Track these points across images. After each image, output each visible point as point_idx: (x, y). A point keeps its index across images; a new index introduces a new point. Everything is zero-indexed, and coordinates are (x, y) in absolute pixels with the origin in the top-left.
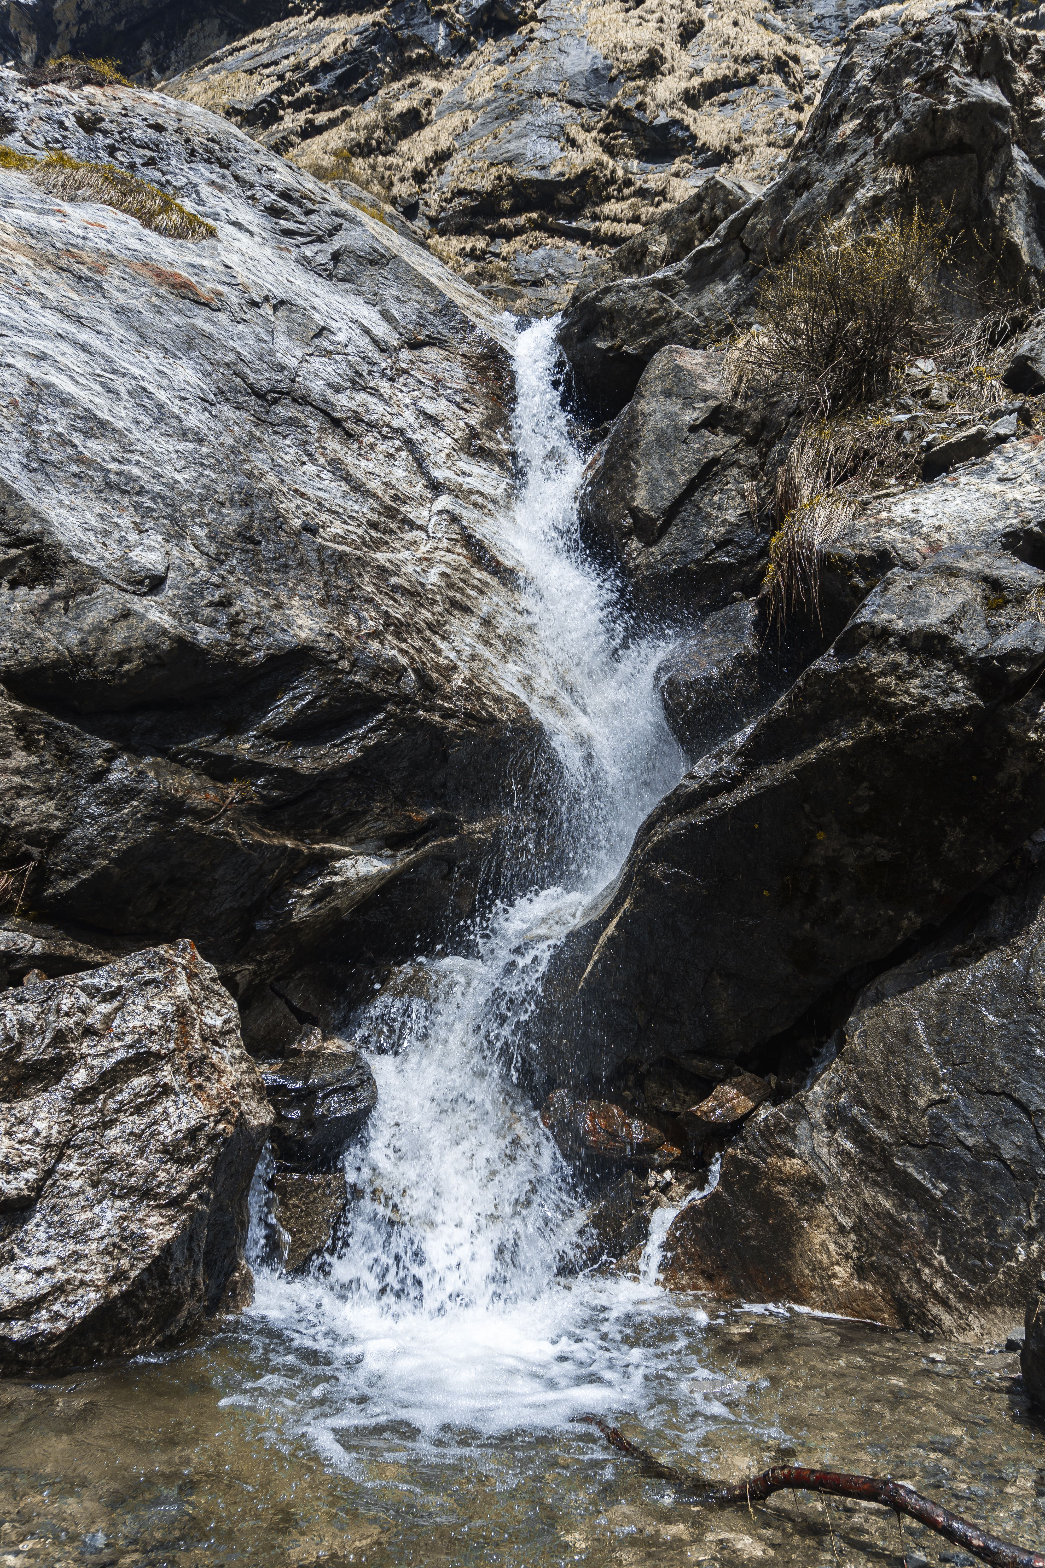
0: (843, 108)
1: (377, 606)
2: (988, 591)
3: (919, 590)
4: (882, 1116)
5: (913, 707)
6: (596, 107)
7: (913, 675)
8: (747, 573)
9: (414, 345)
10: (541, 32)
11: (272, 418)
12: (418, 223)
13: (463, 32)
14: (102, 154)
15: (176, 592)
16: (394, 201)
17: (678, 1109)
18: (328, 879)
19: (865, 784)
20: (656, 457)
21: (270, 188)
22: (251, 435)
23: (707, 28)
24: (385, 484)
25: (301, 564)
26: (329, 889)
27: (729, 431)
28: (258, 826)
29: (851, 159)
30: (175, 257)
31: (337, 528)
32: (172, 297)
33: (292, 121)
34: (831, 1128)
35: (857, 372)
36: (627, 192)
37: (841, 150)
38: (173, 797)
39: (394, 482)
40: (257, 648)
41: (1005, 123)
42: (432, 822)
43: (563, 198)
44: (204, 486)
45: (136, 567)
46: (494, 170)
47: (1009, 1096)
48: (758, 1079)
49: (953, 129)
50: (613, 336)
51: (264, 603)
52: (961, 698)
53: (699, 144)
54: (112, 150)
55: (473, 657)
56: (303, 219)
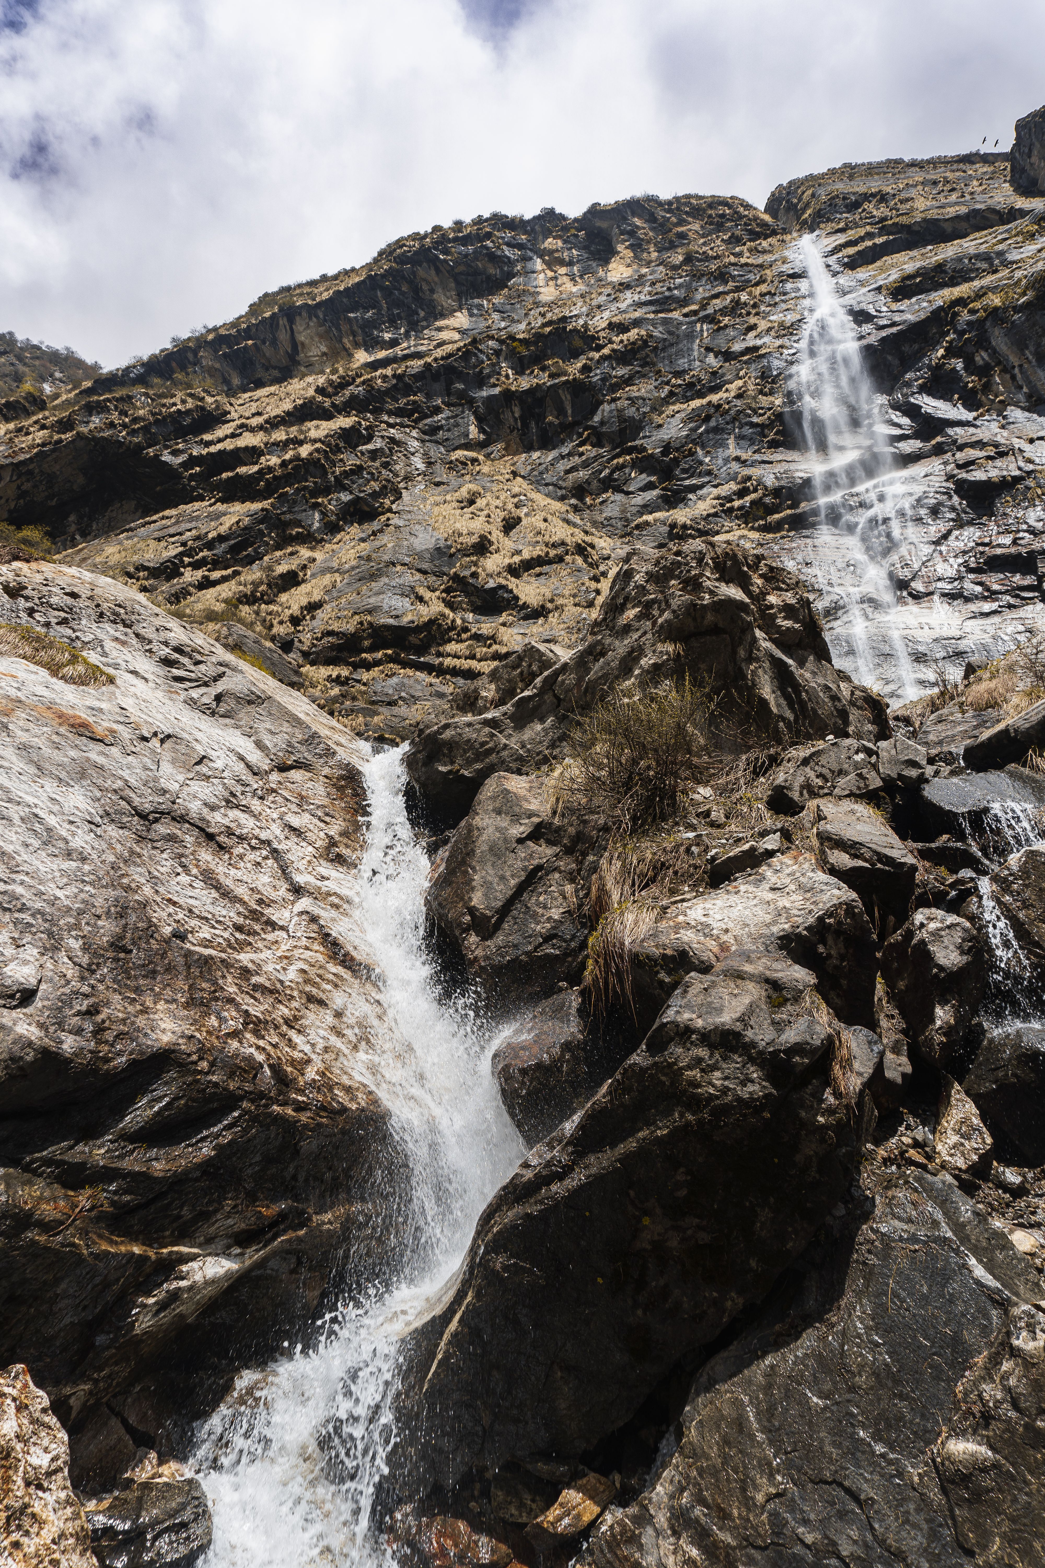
0: (627, 599)
1: (237, 1006)
2: (770, 991)
3: (713, 992)
4: (724, 1515)
5: (717, 1097)
6: (439, 574)
7: (714, 1068)
8: (571, 963)
9: (283, 768)
10: (395, 520)
11: (152, 835)
12: (291, 655)
13: (334, 518)
14: (22, 614)
15: (46, 1003)
16: (273, 639)
17: (524, 1519)
18: (174, 1285)
19: (682, 1170)
20: (489, 864)
21: (166, 644)
22: (132, 852)
23: (524, 522)
24: (252, 889)
25: (168, 969)
26: (174, 1296)
27: (550, 843)
28: (107, 1233)
29: (635, 636)
30: (76, 701)
31: (205, 933)
32: (70, 735)
33: (190, 576)
34: (676, 1534)
35: (650, 799)
36: (464, 636)
37: (627, 629)
38: (22, 1210)
39: (260, 888)
40: (119, 1054)
41: (748, 614)
42: (282, 1216)
43: (413, 639)
44: (83, 901)
45: (9, 982)
46: (357, 617)
47: (840, 1485)
48: (603, 1479)
49: (710, 617)
50: (452, 763)
51: (130, 1009)
52: (756, 1087)
53: (521, 603)
54: (31, 612)
55: (326, 1049)
56: (192, 668)
